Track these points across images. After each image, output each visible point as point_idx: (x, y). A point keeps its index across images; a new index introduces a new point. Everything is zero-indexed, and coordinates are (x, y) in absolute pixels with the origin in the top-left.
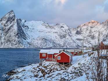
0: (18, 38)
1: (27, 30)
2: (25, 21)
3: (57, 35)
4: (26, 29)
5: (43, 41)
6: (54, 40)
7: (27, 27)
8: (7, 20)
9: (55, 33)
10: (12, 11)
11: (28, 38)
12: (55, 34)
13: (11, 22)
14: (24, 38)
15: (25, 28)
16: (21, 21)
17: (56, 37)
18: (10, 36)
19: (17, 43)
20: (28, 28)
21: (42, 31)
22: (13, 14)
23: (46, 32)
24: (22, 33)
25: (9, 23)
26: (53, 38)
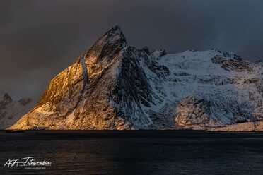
0: (118, 100)
1: (162, 79)
2: (164, 54)
3: (255, 89)
4: (159, 75)
5: (198, 108)
6: (243, 104)
7: (165, 68)
8: (99, 54)
9: (250, 82)
10: (117, 28)
11: (156, 101)
12: (248, 85)
13: (112, 58)
14: (143, 102)
15: (158, 71)
16: (148, 52)
17: (250, 94)
18: (98, 96)
19: (109, 115)
20: (168, 72)
21: (210, 78)
22: (118, 37)
23: (220, 82)
24: (138, 86)
25: (105, 60)
26: (240, 97)
